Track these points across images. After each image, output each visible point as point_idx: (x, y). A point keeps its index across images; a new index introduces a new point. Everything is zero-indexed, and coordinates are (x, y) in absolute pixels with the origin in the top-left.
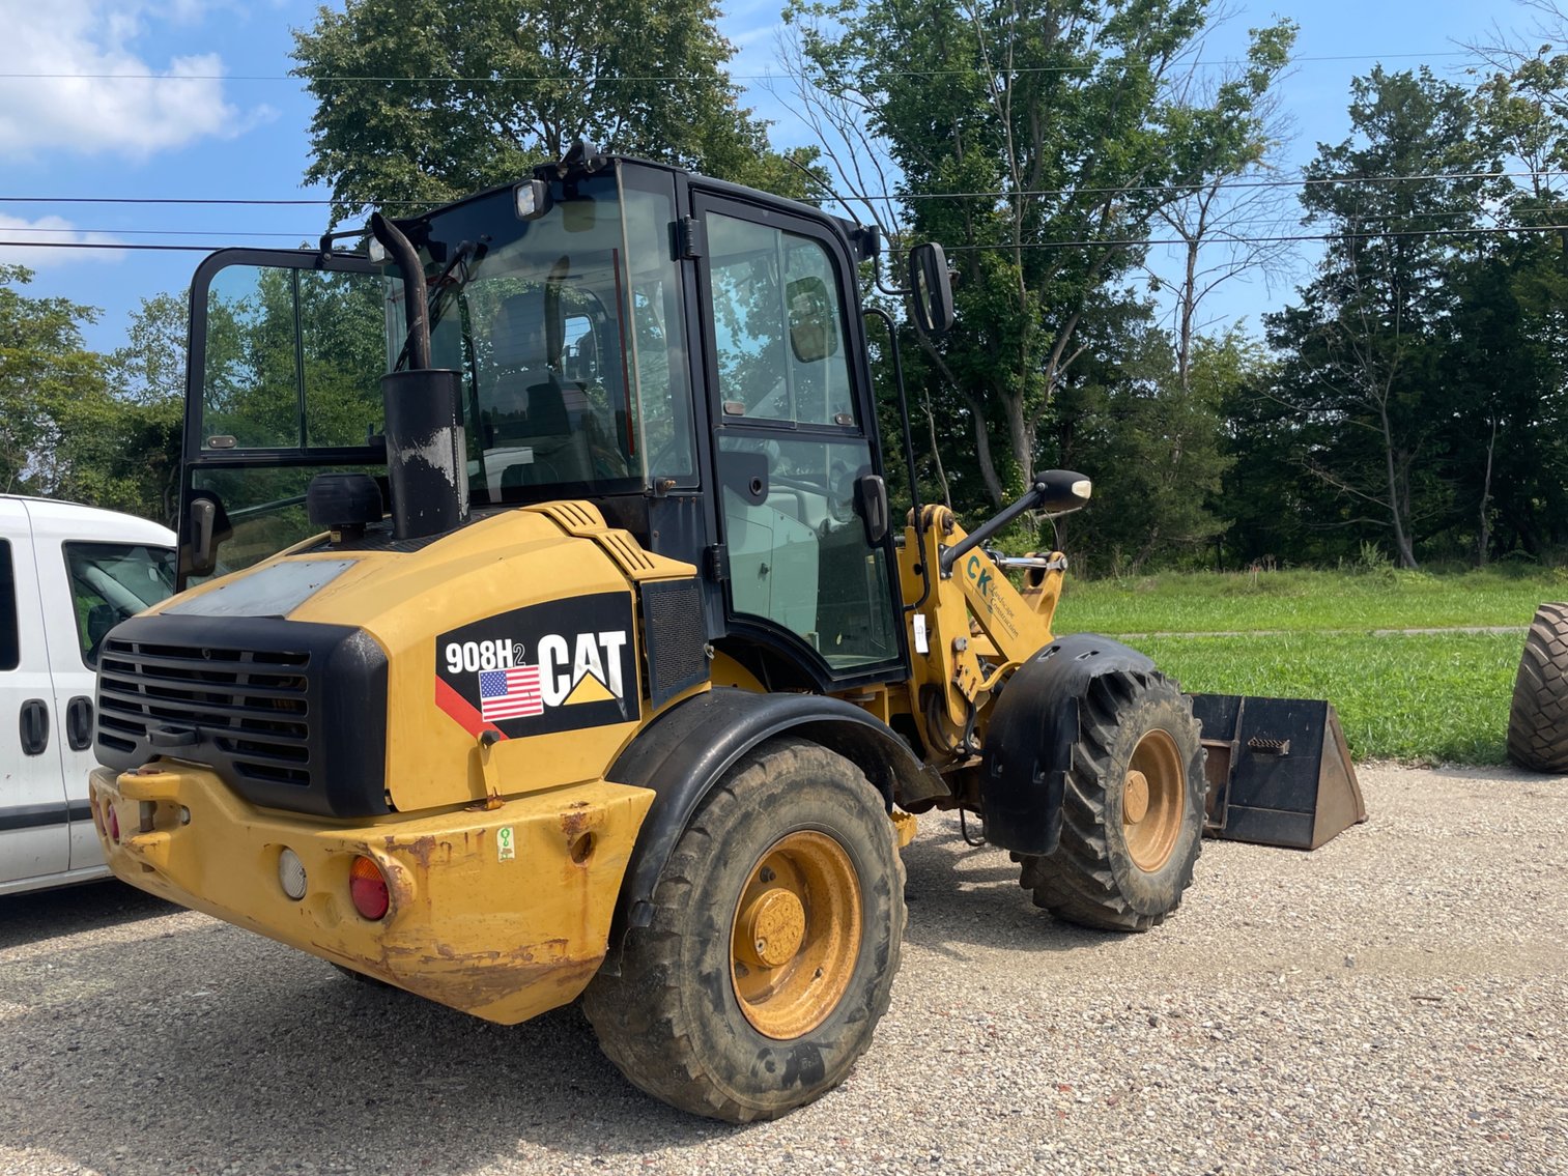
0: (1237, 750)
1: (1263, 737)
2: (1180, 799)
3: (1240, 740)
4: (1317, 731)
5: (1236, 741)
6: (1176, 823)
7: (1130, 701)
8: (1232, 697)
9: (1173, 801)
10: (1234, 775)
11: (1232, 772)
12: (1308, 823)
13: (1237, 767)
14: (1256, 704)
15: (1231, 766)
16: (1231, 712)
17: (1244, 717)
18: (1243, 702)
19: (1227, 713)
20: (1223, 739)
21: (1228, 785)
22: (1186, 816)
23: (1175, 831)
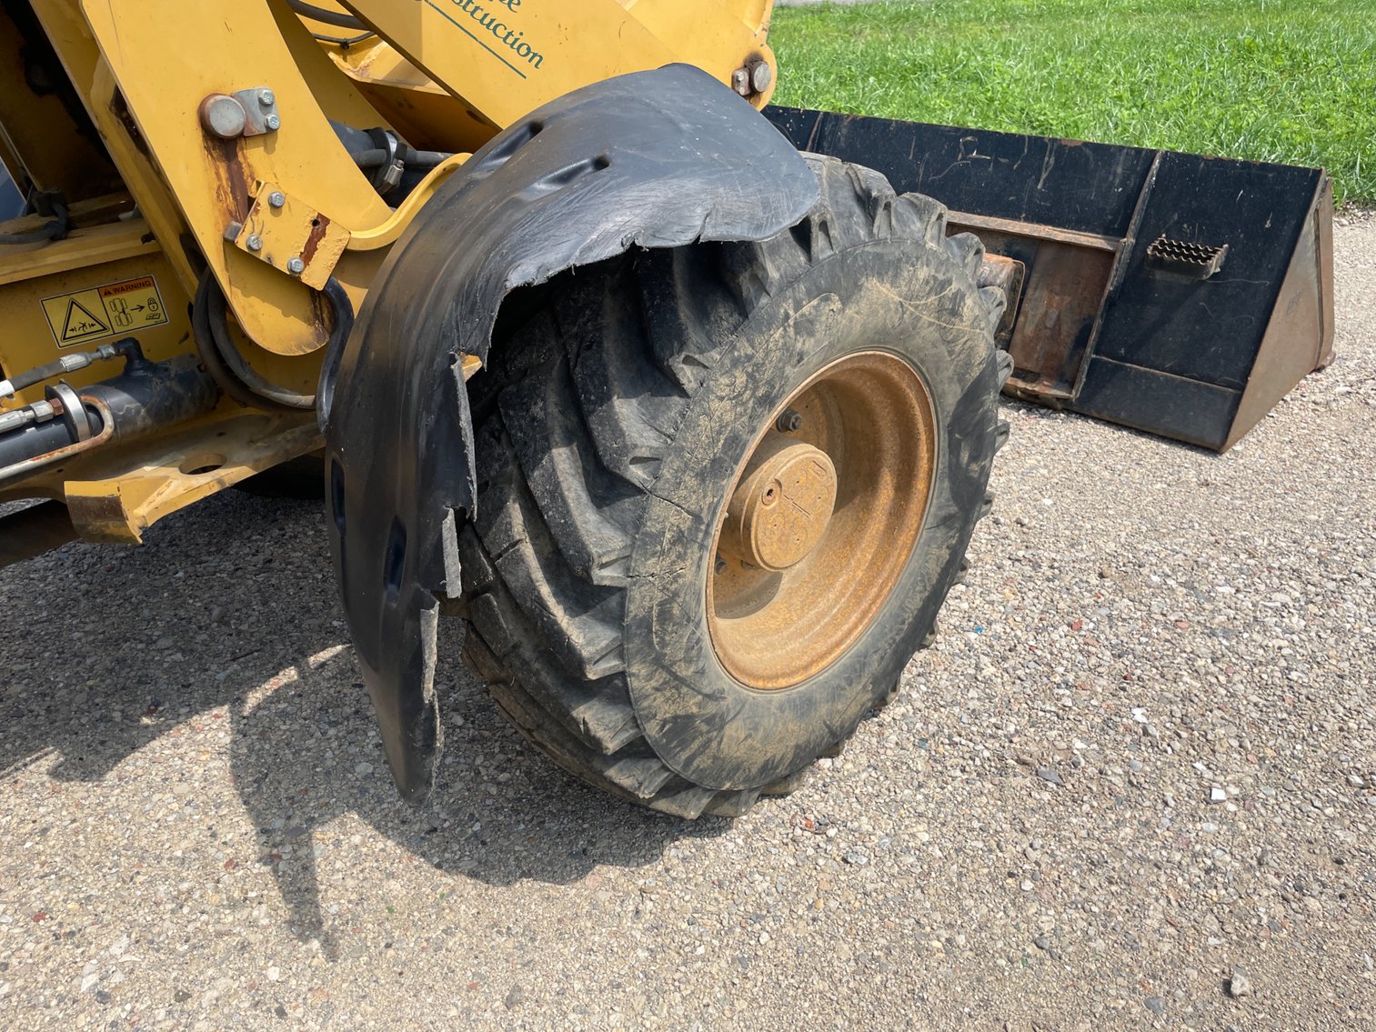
0: (1125, 256)
1: (1181, 234)
2: (920, 485)
3: (1138, 237)
4: (1287, 231)
5: (1129, 240)
6: (904, 538)
7: (742, 308)
8: (1138, 151)
9: (904, 486)
10: (1111, 303)
11: (1109, 297)
12: (1227, 407)
13: (1121, 290)
14: (1183, 168)
15: (1109, 288)
16: (1132, 183)
17: (1153, 192)
18: (1157, 163)
19: (1126, 178)
20: (1107, 231)
21: (1098, 323)
22: (930, 520)
23: (899, 556)
